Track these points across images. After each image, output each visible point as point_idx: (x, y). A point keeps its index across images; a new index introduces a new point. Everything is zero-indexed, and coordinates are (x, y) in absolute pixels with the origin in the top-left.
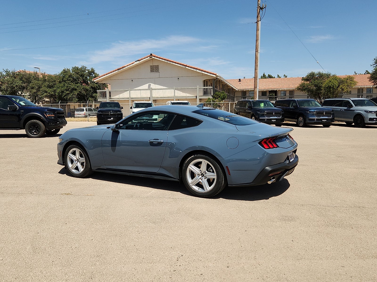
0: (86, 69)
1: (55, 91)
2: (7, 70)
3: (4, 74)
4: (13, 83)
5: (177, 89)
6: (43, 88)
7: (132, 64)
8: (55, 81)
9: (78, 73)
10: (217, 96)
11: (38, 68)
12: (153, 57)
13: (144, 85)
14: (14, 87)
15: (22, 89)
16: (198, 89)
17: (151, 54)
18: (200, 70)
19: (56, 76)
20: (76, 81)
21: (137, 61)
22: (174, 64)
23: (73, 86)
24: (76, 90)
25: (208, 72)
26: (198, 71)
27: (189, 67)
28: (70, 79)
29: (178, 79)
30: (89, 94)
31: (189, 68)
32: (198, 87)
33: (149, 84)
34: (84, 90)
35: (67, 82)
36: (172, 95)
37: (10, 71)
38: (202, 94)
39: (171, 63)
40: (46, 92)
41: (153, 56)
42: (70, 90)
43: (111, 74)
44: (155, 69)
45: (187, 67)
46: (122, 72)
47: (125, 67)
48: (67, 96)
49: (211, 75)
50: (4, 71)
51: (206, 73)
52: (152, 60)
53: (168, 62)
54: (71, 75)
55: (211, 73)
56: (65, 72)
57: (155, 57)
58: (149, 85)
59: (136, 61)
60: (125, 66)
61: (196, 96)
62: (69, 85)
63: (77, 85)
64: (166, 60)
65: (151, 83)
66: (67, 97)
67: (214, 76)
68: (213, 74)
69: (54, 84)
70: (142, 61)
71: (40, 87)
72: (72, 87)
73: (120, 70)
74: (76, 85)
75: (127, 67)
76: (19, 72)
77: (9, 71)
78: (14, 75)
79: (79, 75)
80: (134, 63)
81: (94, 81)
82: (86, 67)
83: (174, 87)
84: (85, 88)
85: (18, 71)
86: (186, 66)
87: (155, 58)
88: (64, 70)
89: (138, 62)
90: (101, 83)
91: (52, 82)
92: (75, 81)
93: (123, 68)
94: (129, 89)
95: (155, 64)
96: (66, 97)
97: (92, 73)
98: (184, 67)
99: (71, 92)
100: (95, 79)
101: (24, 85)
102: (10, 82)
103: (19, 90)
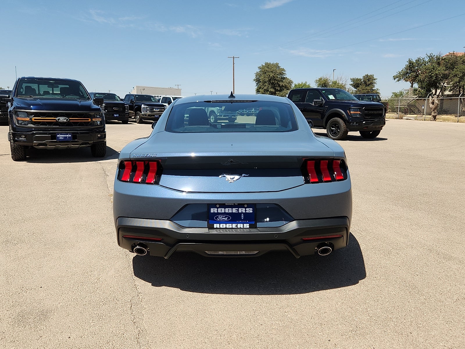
2: (431, 54)
3: (427, 59)
4: (432, 71)
14: (433, 76)
15: (445, 77)
37: (434, 56)
50: (427, 56)
77: (433, 55)
78: (439, 61)
85: (446, 54)
101: (447, 72)
102: (429, 71)
103: (440, 79)
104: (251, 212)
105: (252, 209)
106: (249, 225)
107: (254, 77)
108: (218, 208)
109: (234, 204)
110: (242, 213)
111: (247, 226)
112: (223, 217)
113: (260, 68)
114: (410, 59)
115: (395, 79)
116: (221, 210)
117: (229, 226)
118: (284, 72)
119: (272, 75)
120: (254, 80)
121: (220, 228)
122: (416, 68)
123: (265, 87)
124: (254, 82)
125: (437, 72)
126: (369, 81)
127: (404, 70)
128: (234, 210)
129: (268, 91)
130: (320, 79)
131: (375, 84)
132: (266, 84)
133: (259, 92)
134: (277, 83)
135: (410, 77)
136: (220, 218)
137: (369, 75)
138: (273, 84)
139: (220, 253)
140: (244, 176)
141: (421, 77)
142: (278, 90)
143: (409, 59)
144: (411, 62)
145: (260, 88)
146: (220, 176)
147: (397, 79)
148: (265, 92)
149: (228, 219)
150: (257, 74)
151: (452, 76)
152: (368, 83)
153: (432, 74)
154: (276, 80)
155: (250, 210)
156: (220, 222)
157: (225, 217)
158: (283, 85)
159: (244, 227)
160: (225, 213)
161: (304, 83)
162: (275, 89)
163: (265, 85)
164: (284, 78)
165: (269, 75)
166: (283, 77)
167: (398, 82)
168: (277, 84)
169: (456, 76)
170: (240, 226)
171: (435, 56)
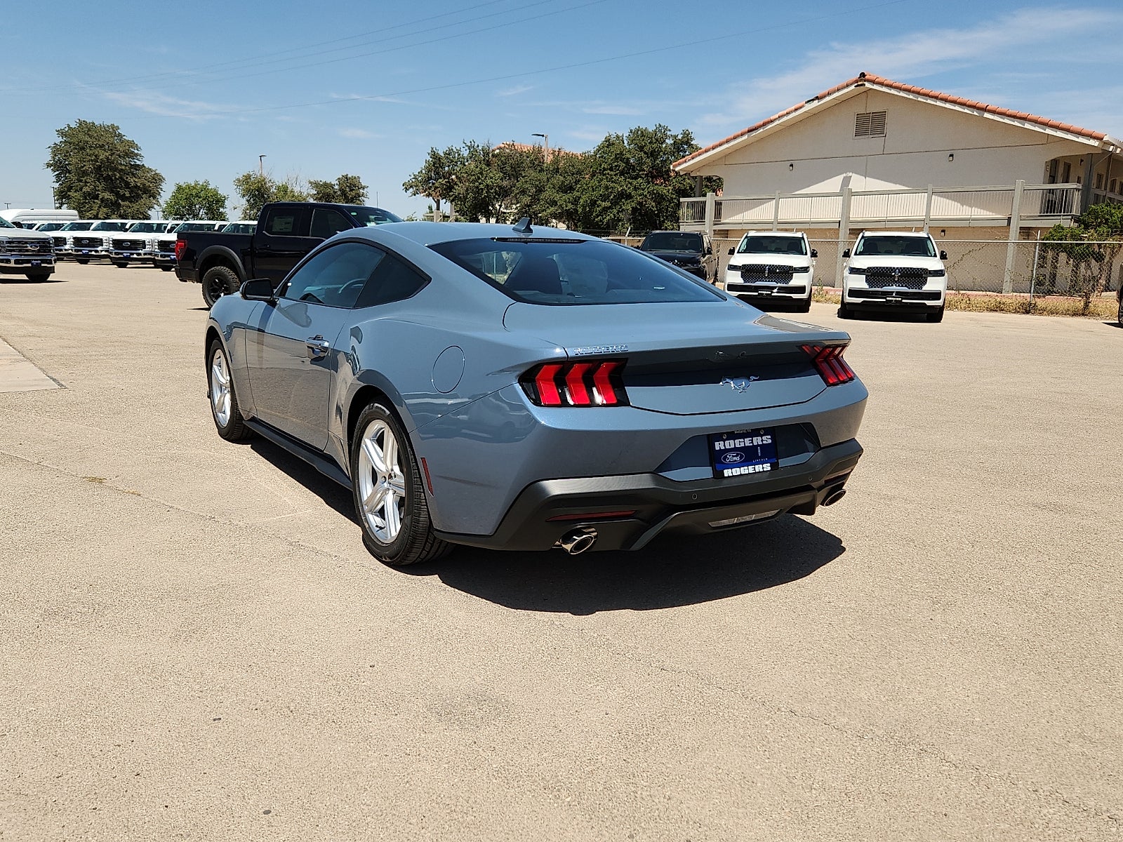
0: (669, 133)
1: (576, 201)
2: (473, 143)
3: (465, 153)
4: (479, 178)
5: (941, 193)
6: (548, 193)
7: (796, 110)
8: (579, 172)
9: (641, 148)
10: (1097, 218)
11: (543, 136)
12: (868, 85)
13: (828, 180)
14: (481, 189)
15: (504, 193)
16: (1018, 193)
17: (863, 75)
18: (1035, 122)
19: (586, 158)
20: (633, 170)
21: (813, 100)
22: (939, 103)
23: (622, 185)
24: (629, 197)
25: (1068, 130)
26: (1028, 126)
27: (993, 112)
28: (616, 166)
29: (952, 155)
30: (667, 210)
31: (996, 118)
32: (1019, 184)
33: (845, 175)
34: (653, 198)
35: (608, 174)
36: (920, 213)
37: (478, 146)
38: (1035, 208)
39: (929, 101)
40: (554, 203)
41: (868, 81)
42: (612, 197)
43: (726, 146)
44: (871, 124)
45: (987, 115)
46: (761, 140)
47: (772, 121)
48: (602, 216)
49: (1081, 140)
50: (464, 145)
51: (1060, 134)
52: (865, 94)
53: (919, 99)
54: (621, 153)
55: (1080, 134)
56: (609, 143)
57: (873, 82)
58: (846, 181)
59: (809, 101)
60: (772, 118)
61: (1009, 219)
62: (612, 182)
63: (635, 183)
64: (914, 92)
65: (850, 174)
66: (603, 219)
67: (1095, 143)
68: (1091, 136)
69: (577, 182)
70: (828, 99)
71: (540, 190)
72: (619, 190)
73: (754, 134)
74: (631, 184)
75: (777, 122)
76: (500, 148)
77: (476, 145)
78: (487, 158)
79: (645, 153)
80: (801, 108)
81: (677, 169)
82: (669, 128)
83: (930, 187)
84: (655, 192)
85: (499, 146)
86: (985, 110)
87: (876, 87)
88: (607, 140)
89: (816, 103)
90: (698, 174)
91: (573, 174)
92: (629, 171)
93: (764, 124)
94: (777, 192)
95: (874, 107)
96: (599, 218)
97: (685, 147)
98: (975, 113)
99: (615, 203)
100: (679, 164)
101: (505, 183)
102: (474, 177)
103: (494, 197)
104: (770, 441)
105: (769, 437)
106: (769, 465)
107: (48, 157)
108: (724, 441)
109: (746, 430)
110: (758, 445)
111: (767, 467)
112: (733, 456)
113: (61, 133)
114: (434, 149)
115: (406, 189)
116: (730, 444)
117: (744, 470)
118: (136, 151)
119: (103, 155)
120: (49, 165)
121: (733, 476)
122: (447, 169)
123: (86, 186)
124: (50, 169)
125: (489, 182)
126: (351, 190)
127: (424, 172)
128: (747, 442)
129: (96, 197)
130: (248, 177)
131: (365, 199)
132: (90, 179)
133: (68, 198)
134: (121, 178)
135: (436, 188)
136: (731, 457)
137: (349, 176)
138: (108, 178)
139: (726, 522)
140: (754, 380)
141: (460, 189)
142: (124, 198)
143: (432, 148)
144: (434, 155)
145: (70, 188)
146: (721, 383)
147: (411, 190)
148: (86, 199)
149: (741, 458)
150: (56, 150)
151: (518, 191)
152: (351, 194)
153: (480, 184)
154: (116, 169)
155: (767, 440)
156: (731, 466)
157: (736, 456)
158: (139, 184)
159: (765, 470)
160: (735, 449)
161: (201, 184)
162: (117, 194)
163: (86, 182)
164: (137, 167)
165: (96, 156)
166: (133, 163)
167: (414, 196)
168: (120, 182)
169: (523, 192)
170: (759, 468)
171: (480, 148)
